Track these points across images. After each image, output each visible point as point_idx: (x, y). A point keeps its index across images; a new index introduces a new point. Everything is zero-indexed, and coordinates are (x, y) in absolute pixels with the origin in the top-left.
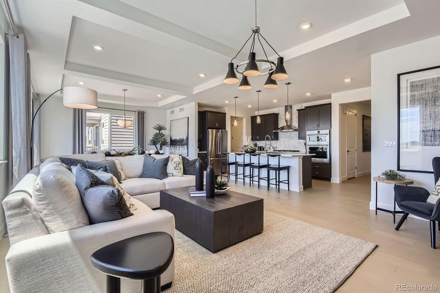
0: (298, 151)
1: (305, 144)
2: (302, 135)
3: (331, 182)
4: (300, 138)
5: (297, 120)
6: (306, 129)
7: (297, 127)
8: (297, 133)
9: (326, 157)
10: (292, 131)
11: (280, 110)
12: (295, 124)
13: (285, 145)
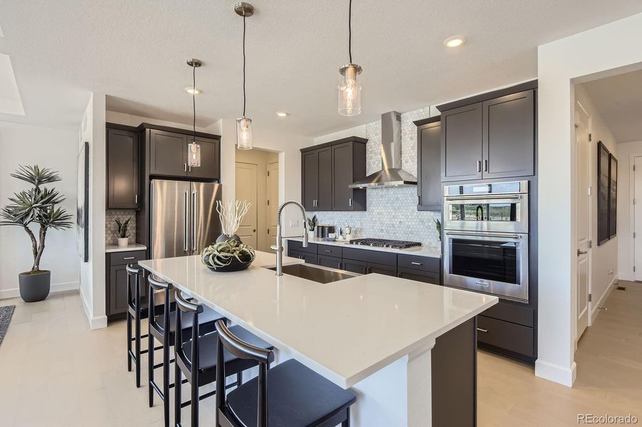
0: (419, 244)
1: (440, 226)
2: (430, 198)
3: (539, 371)
4: (422, 206)
5: (414, 153)
6: (443, 178)
7: (415, 173)
8: (413, 190)
9: (514, 279)
10: (400, 186)
11: (371, 131)
12: (410, 166)
13: (382, 224)
